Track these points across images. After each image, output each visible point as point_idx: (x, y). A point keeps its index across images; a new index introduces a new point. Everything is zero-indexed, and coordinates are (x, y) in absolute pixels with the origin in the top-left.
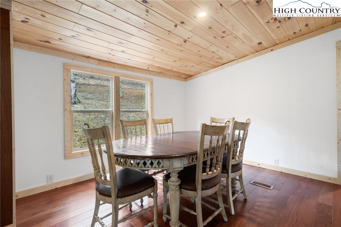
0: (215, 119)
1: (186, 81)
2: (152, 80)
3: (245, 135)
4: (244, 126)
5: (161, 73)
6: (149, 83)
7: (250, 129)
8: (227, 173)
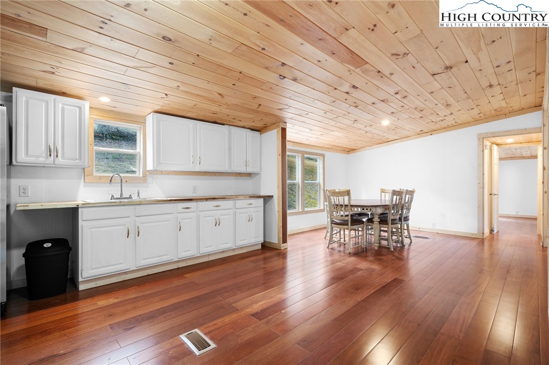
0: (385, 190)
1: (348, 154)
2: (324, 154)
3: (412, 198)
4: (411, 193)
5: (331, 148)
6: (322, 158)
7: (415, 196)
8: (401, 221)
